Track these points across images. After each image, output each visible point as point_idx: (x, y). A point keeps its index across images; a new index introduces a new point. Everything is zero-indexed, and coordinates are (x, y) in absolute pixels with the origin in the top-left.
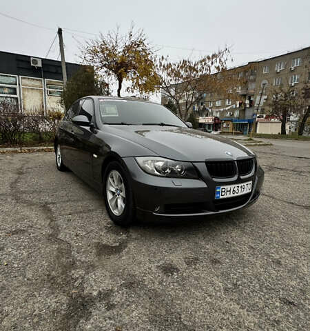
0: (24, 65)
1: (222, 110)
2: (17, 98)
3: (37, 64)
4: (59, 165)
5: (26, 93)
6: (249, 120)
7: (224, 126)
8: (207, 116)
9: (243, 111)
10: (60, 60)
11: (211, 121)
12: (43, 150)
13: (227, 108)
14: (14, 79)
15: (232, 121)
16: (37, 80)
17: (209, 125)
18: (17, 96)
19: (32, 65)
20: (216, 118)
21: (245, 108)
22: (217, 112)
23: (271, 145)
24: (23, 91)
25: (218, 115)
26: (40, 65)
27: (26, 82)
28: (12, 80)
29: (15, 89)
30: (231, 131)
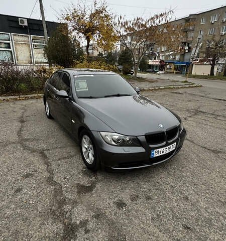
0: (14, 24)
1: (167, 54)
2: (11, 51)
3: (23, 23)
4: (48, 114)
5: (18, 47)
6: (187, 63)
7: (168, 67)
8: (155, 59)
9: (183, 55)
10: (41, 19)
11: (158, 63)
12: (34, 97)
13: (171, 53)
14: (7, 36)
15: (174, 63)
16: (25, 36)
17: (157, 66)
18: (11, 49)
19: (20, 24)
20: (162, 61)
21: (185, 53)
22: (163, 56)
23: (201, 86)
24: (15, 45)
25: (163, 58)
26: (26, 24)
27: (16, 38)
28: (6, 37)
29: (9, 44)
30: (172, 71)
